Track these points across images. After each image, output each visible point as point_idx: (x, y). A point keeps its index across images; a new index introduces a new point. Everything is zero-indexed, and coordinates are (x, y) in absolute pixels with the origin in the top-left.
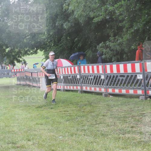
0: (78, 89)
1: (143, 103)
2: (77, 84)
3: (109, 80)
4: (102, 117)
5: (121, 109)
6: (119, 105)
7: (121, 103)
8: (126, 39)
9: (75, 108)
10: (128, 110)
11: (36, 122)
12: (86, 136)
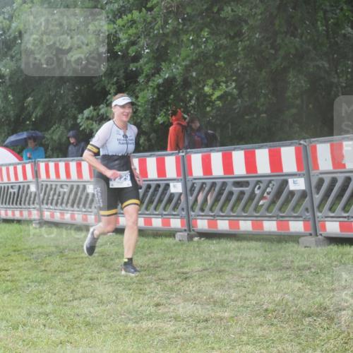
0: (32, 218)
1: (184, 248)
2: (29, 204)
4: (87, 283)
9: (23, 263)
10: (148, 266)
12: (49, 328)
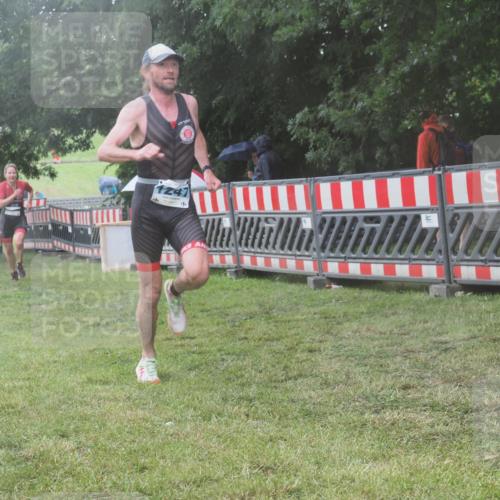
0: (226, 265)
1: (442, 307)
2: (221, 245)
3: (329, 232)
4: (304, 356)
5: (368, 329)
6: (363, 316)
7: (369, 308)
8: (385, 96)
9: (215, 328)
10: (391, 332)
11: (88, 374)
12: (253, 419)
